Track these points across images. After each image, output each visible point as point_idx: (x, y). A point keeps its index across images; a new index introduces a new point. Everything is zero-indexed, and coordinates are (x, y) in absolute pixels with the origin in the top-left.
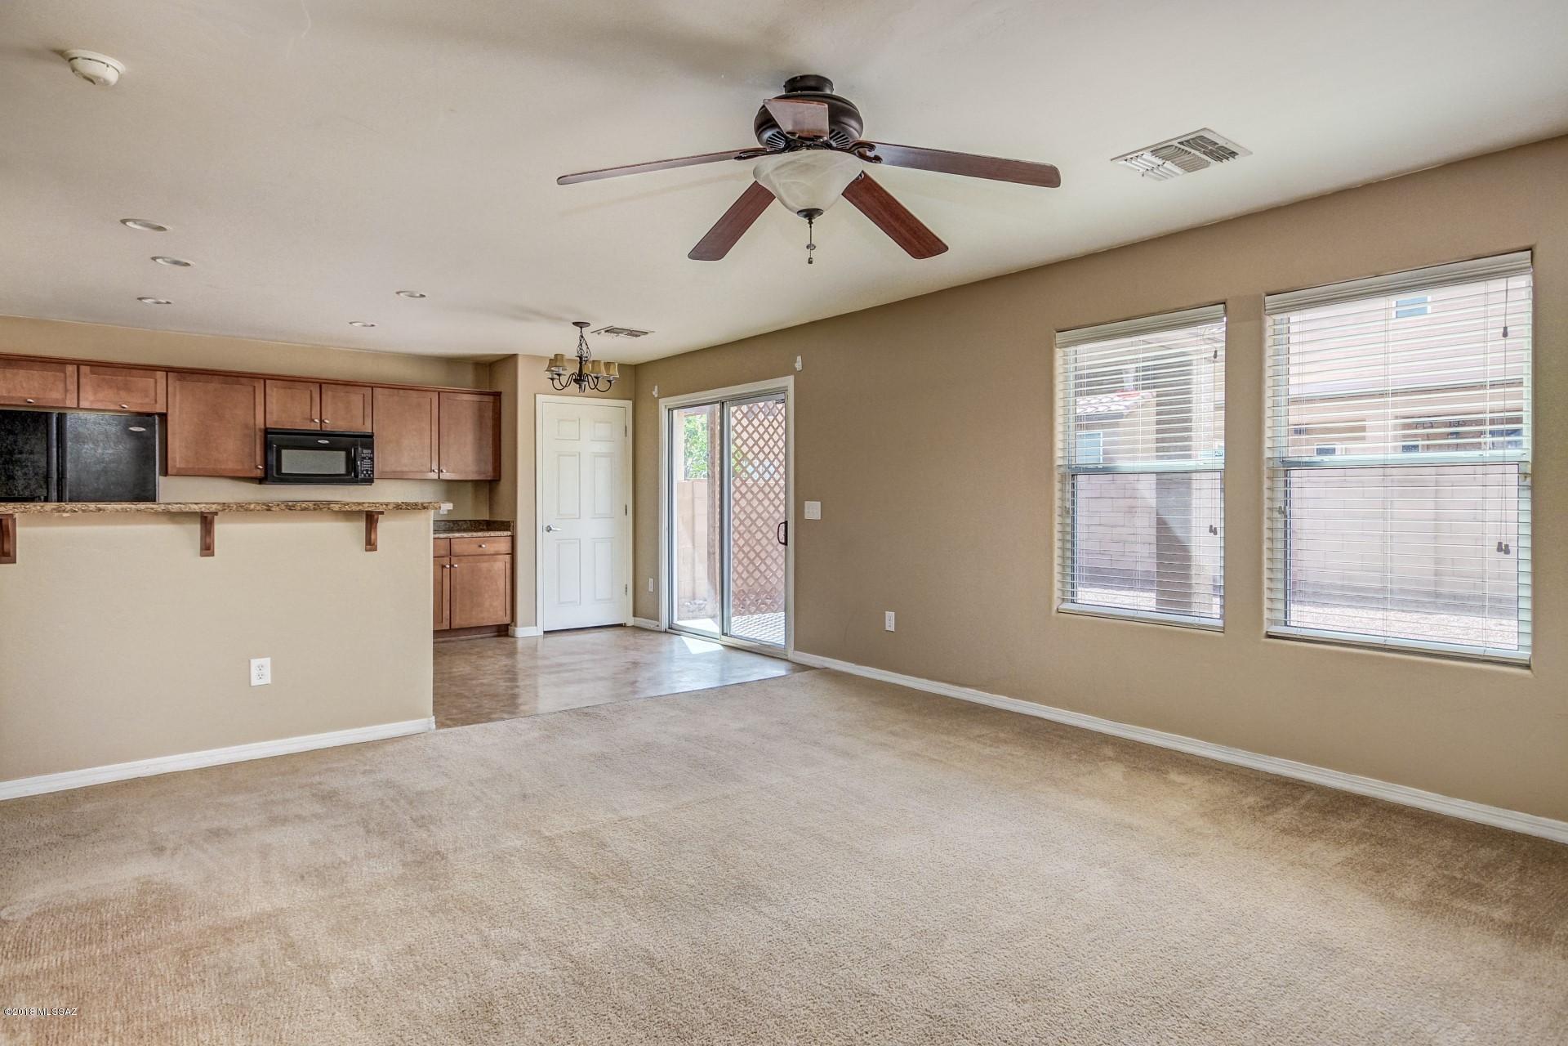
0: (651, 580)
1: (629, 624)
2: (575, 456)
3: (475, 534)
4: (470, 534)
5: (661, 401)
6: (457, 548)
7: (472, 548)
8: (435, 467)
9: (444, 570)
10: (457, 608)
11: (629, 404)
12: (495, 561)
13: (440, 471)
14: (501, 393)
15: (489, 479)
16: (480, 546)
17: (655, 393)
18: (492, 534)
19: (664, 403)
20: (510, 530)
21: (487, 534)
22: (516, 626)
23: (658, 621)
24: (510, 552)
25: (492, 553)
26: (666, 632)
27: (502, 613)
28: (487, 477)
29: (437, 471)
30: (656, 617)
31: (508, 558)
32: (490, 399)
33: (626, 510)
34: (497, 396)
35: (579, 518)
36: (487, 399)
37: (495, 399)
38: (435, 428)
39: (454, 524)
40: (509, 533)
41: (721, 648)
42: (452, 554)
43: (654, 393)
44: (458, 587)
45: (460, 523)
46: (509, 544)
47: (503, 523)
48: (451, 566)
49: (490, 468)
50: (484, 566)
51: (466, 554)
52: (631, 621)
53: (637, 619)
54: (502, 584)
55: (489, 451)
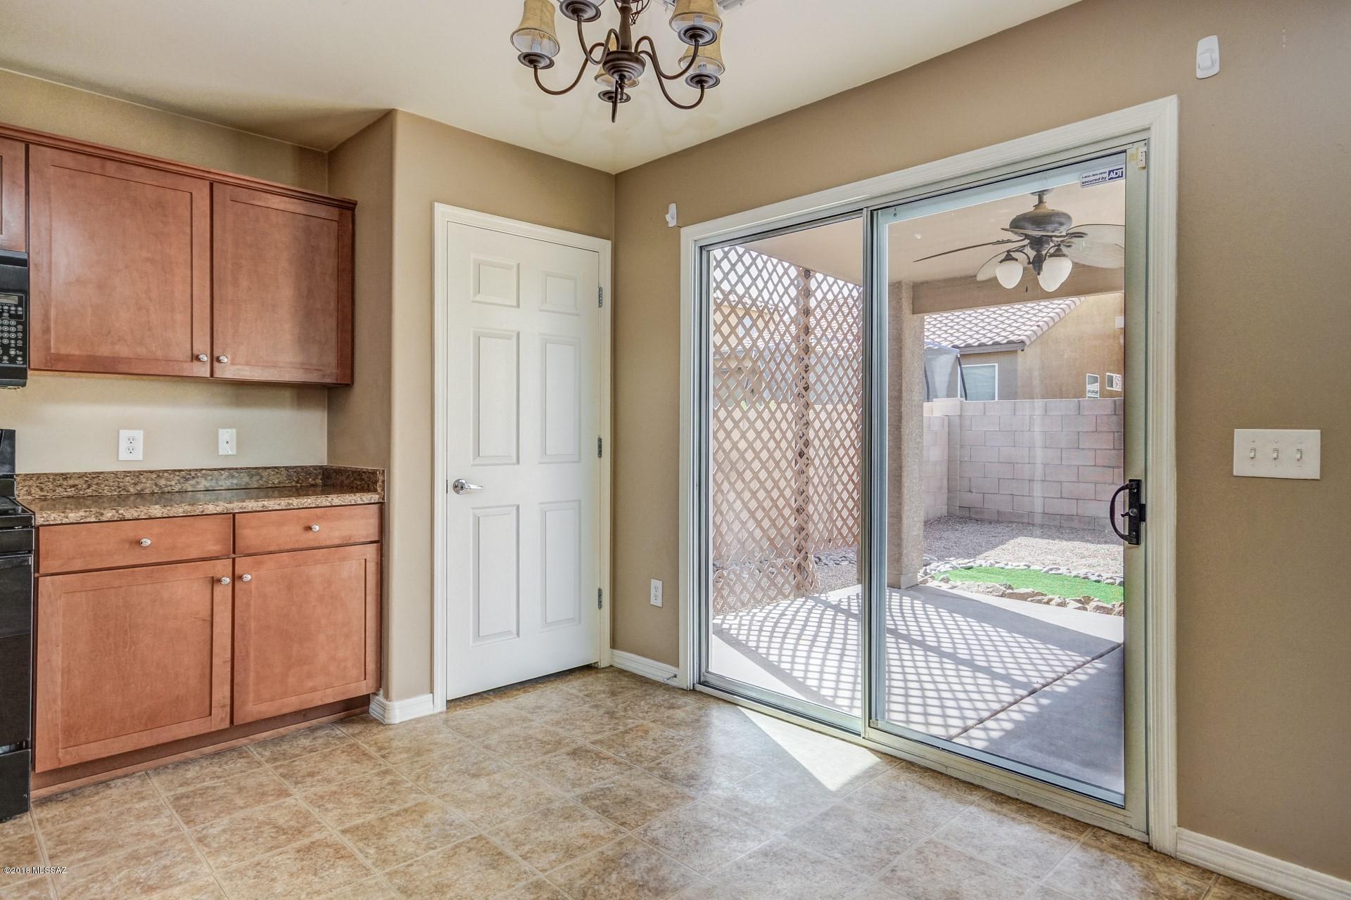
0: (656, 585)
1: (603, 664)
2: (509, 338)
3: (295, 502)
4: (283, 503)
5: (685, 231)
6: (250, 535)
7: (290, 534)
8: (202, 346)
9: (218, 589)
10: (249, 677)
11: (606, 246)
12: (344, 559)
13: (214, 359)
14: (355, 204)
15: (328, 380)
16: (309, 528)
17: (672, 220)
18: (336, 499)
19: (691, 236)
20: (375, 491)
21: (323, 500)
22: (387, 696)
23: (676, 664)
24: (376, 538)
25: (337, 542)
26: (694, 691)
27: (354, 672)
28: (324, 376)
29: (205, 358)
30: (673, 658)
31: (371, 550)
32: (333, 213)
33: (600, 446)
34: (347, 208)
35: (518, 462)
36: (321, 211)
37: (341, 215)
38: (202, 264)
39: (251, 476)
40: (375, 497)
41: (873, 759)
42: (239, 544)
43: (668, 217)
44: (253, 625)
45: (265, 474)
46: (373, 522)
47: (359, 474)
48: (236, 578)
49: (331, 359)
50: (317, 571)
51: (272, 548)
52: (605, 657)
53: (617, 652)
54: (357, 608)
55: (329, 325)
